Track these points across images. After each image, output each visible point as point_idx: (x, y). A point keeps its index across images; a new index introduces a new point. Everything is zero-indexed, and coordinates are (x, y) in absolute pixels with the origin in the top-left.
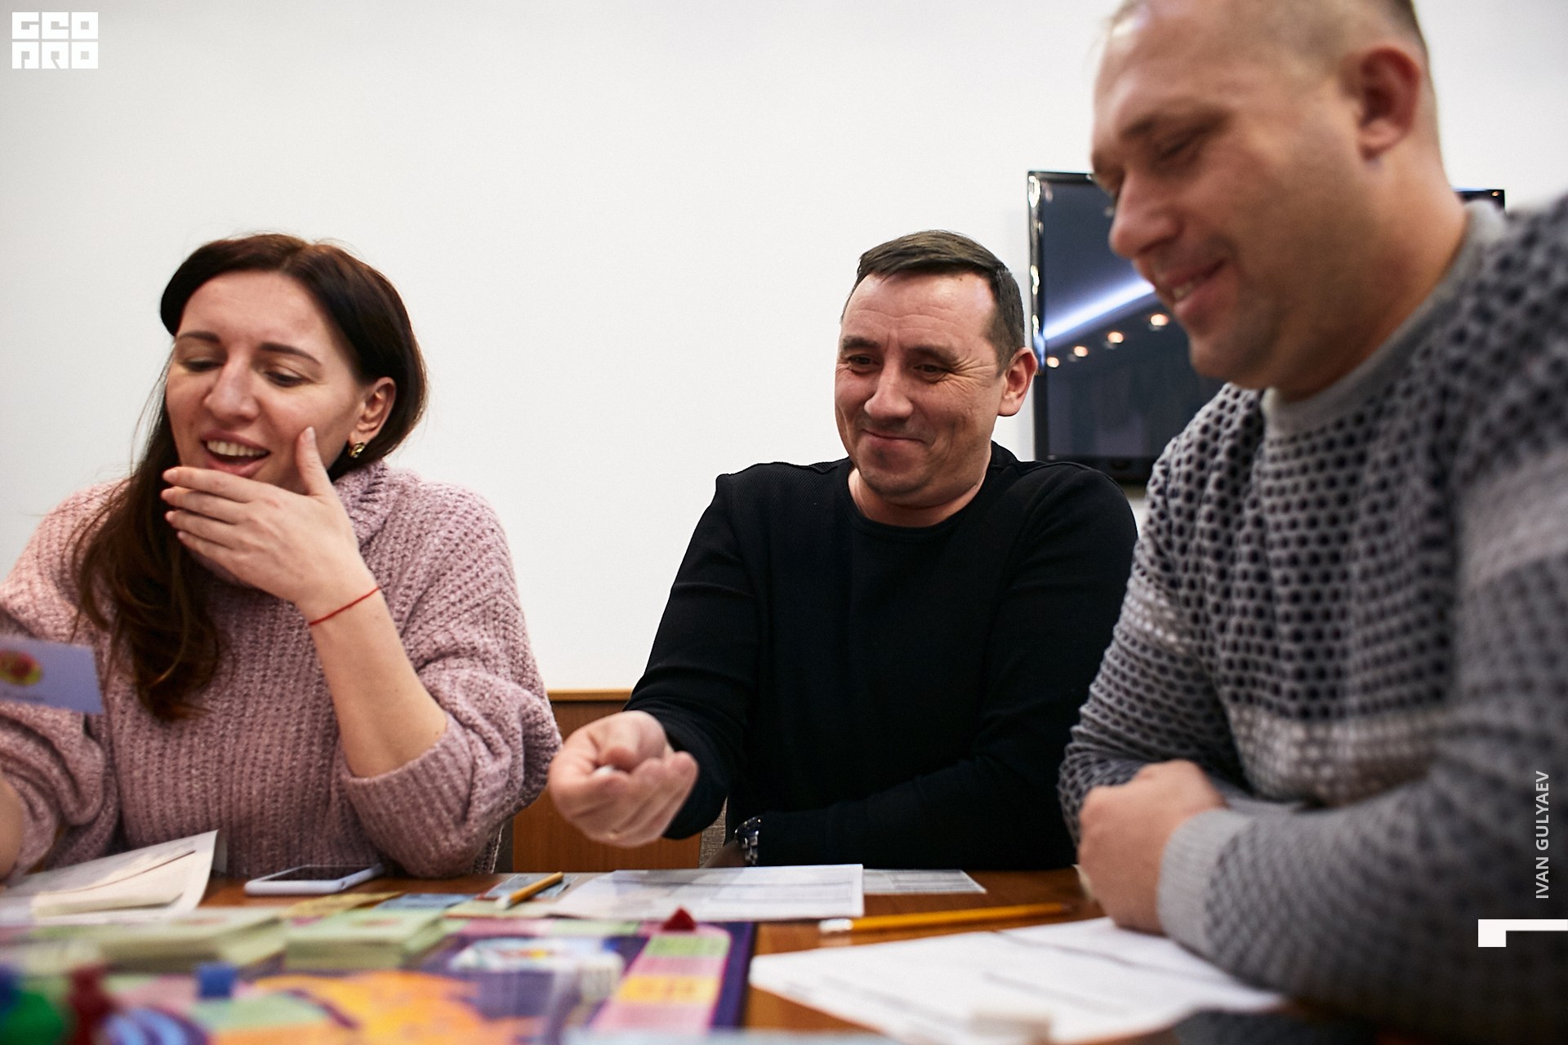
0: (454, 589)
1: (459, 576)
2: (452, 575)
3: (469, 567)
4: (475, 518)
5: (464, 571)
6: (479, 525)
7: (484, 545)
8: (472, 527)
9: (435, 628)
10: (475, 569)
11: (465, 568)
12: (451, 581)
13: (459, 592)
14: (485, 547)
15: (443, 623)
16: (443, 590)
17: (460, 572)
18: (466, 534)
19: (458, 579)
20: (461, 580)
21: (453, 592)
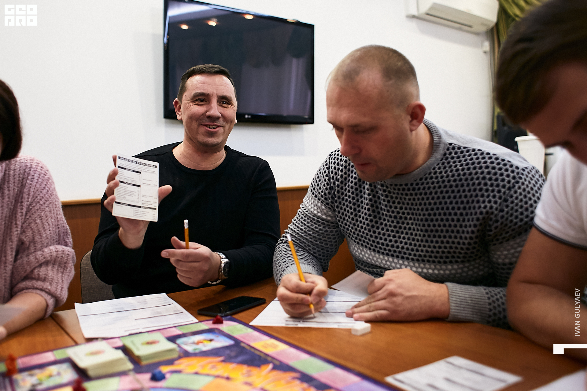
0: (41, 198)
1: (41, 192)
2: (38, 192)
3: (44, 188)
4: (40, 167)
5: (43, 190)
6: (43, 169)
7: (47, 177)
8: (41, 171)
9: (36, 216)
10: (47, 188)
11: (43, 188)
12: (39, 194)
13: (43, 200)
14: (48, 178)
15: (39, 214)
16: (36, 199)
17: (41, 190)
18: (39, 175)
19: (41, 194)
20: (42, 194)
21: (41, 200)
